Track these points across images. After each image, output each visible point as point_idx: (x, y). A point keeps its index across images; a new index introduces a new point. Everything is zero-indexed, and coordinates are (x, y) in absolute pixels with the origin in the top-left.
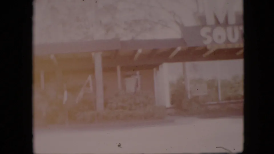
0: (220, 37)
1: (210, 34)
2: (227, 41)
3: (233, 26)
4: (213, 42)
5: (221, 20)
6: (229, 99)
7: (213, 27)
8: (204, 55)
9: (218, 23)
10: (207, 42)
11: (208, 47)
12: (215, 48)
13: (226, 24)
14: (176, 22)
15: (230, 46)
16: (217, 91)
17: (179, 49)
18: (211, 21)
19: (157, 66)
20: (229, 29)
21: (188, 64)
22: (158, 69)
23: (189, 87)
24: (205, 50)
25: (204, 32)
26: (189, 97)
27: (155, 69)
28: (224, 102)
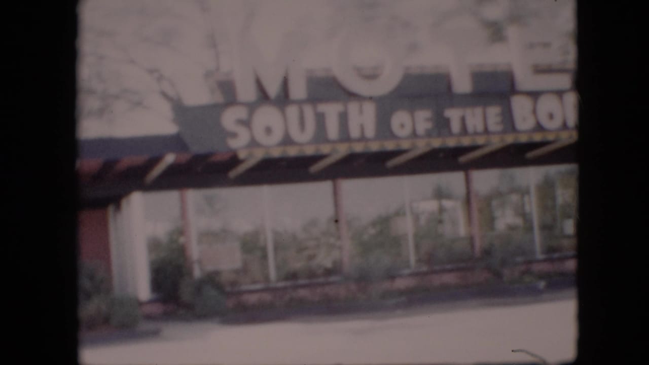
0: (268, 131)
1: (246, 123)
2: (287, 141)
3: (300, 103)
4: (254, 143)
5: (273, 90)
6: (293, 276)
7: (252, 107)
8: (233, 174)
9: (264, 97)
10: (239, 143)
11: (242, 155)
12: (259, 155)
13: (284, 99)
14: (164, 95)
15: (292, 152)
16: (265, 257)
17: (170, 159)
18: (246, 92)
19: (116, 200)
20: (292, 112)
21: (193, 196)
22: (118, 207)
23: (195, 251)
24: (234, 161)
25: (230, 118)
26: (197, 273)
27: (111, 209)
28: (281, 284)
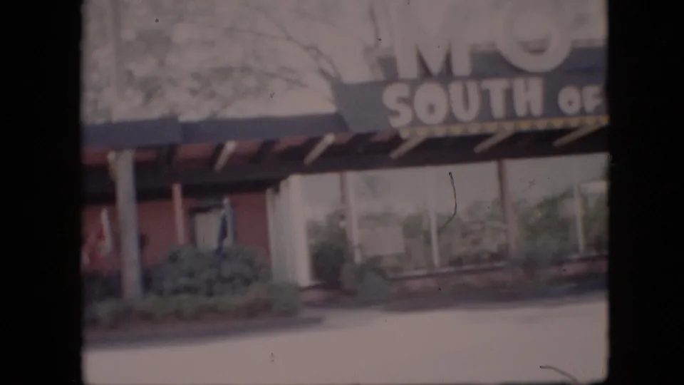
0: (431, 109)
1: (409, 101)
2: (451, 119)
3: (463, 79)
4: (416, 122)
5: (436, 66)
6: (458, 261)
7: (414, 84)
8: (395, 154)
9: (426, 73)
10: (400, 123)
11: (404, 135)
12: (422, 134)
13: (447, 75)
14: (323, 73)
15: (457, 131)
16: (428, 241)
17: (329, 139)
18: (408, 69)
19: (274, 184)
20: (456, 88)
21: (353, 178)
22: (277, 190)
23: (356, 235)
24: (396, 140)
25: (391, 96)
26: (358, 258)
27: (269, 191)
28: (445, 270)
